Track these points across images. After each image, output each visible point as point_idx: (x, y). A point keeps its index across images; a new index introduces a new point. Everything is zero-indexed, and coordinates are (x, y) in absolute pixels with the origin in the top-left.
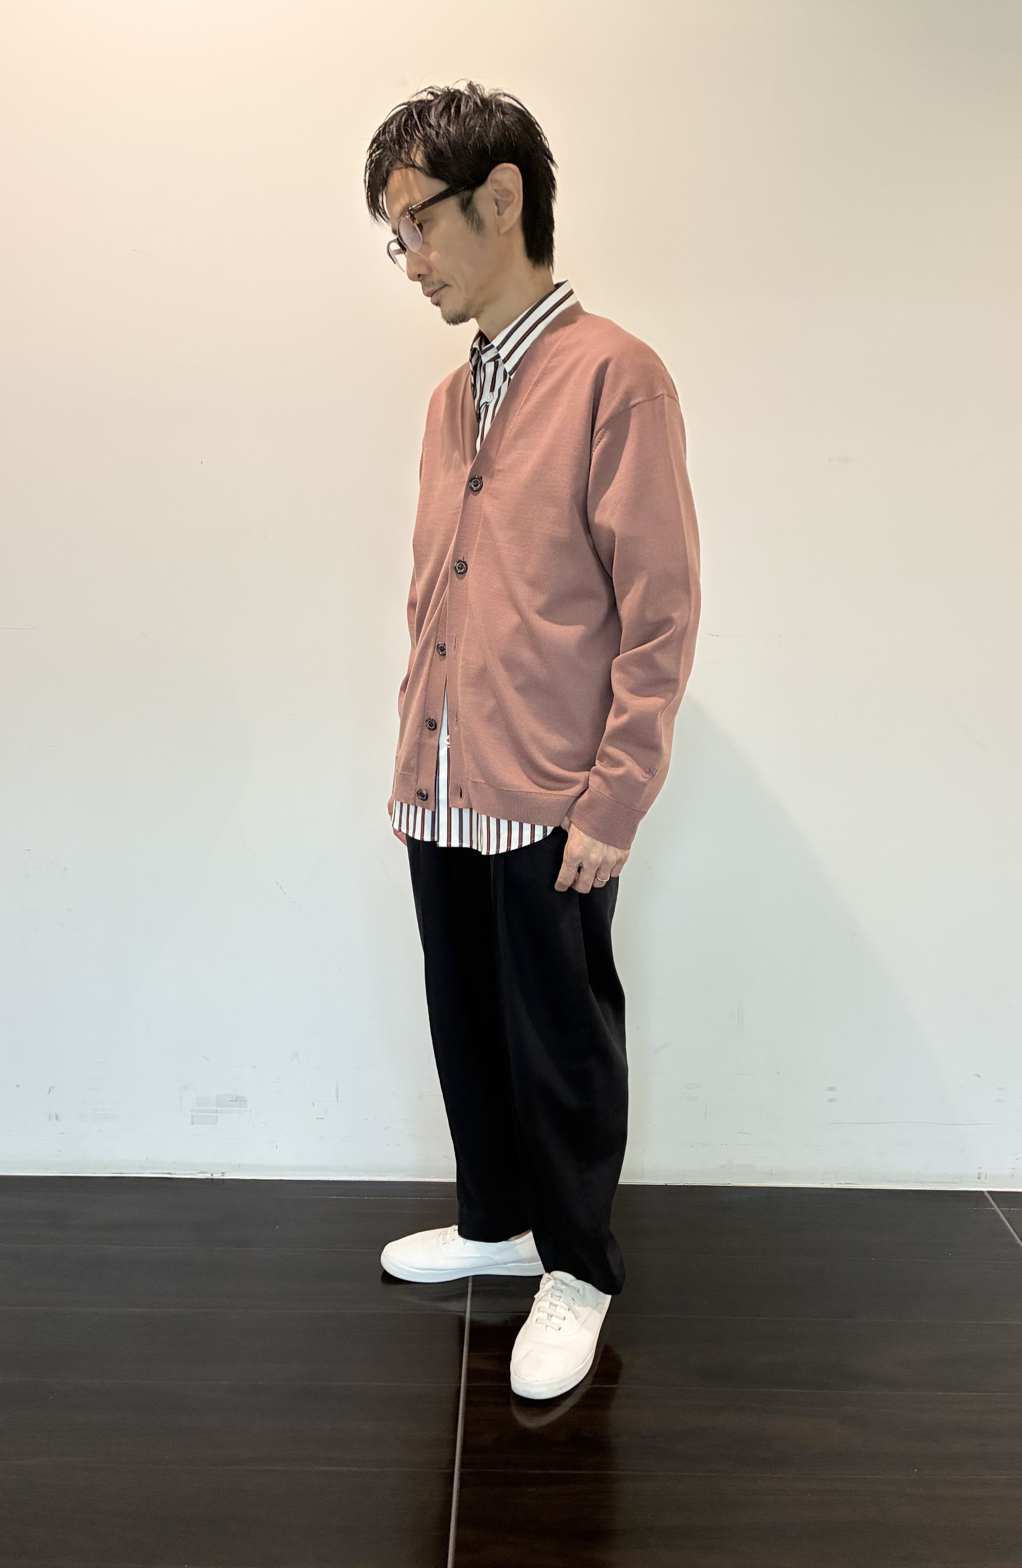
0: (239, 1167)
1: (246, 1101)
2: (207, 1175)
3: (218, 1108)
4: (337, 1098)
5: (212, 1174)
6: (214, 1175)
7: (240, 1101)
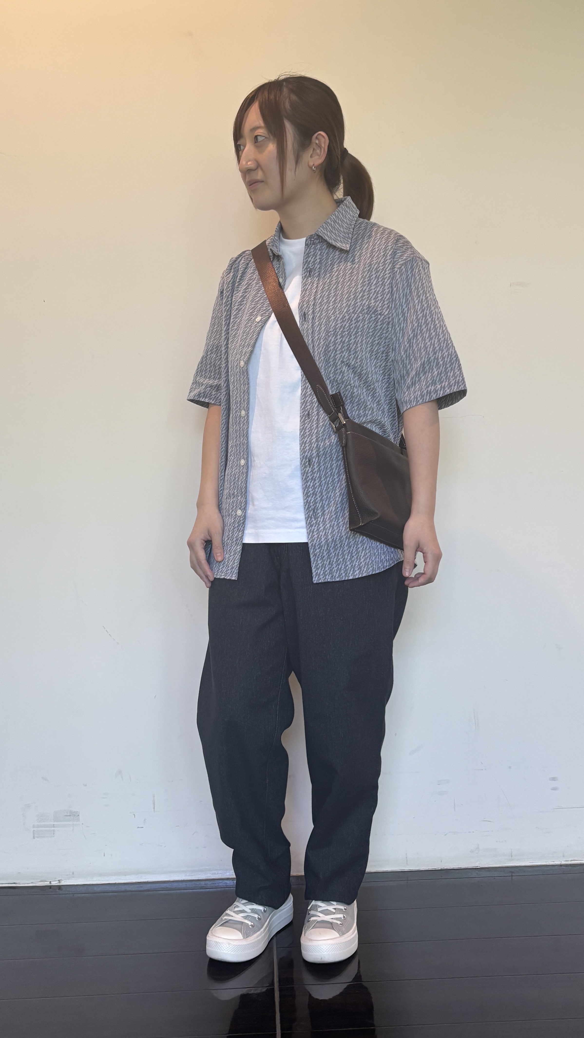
0: (73, 875)
1: (78, 815)
2: (46, 883)
3: (55, 823)
4: (154, 809)
5: (50, 882)
6: (52, 882)
7: (74, 815)
